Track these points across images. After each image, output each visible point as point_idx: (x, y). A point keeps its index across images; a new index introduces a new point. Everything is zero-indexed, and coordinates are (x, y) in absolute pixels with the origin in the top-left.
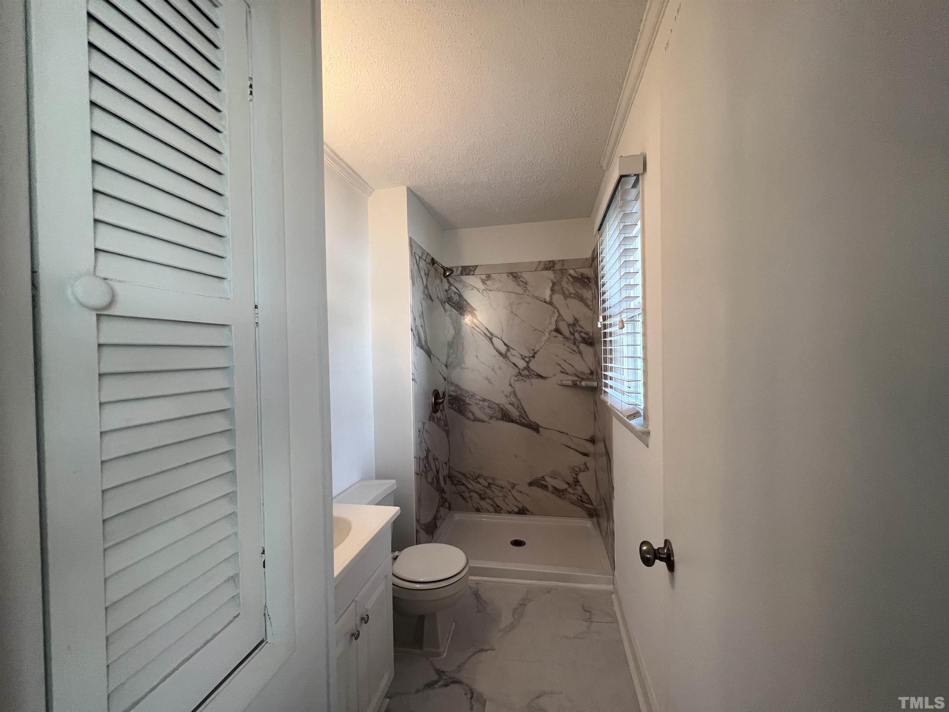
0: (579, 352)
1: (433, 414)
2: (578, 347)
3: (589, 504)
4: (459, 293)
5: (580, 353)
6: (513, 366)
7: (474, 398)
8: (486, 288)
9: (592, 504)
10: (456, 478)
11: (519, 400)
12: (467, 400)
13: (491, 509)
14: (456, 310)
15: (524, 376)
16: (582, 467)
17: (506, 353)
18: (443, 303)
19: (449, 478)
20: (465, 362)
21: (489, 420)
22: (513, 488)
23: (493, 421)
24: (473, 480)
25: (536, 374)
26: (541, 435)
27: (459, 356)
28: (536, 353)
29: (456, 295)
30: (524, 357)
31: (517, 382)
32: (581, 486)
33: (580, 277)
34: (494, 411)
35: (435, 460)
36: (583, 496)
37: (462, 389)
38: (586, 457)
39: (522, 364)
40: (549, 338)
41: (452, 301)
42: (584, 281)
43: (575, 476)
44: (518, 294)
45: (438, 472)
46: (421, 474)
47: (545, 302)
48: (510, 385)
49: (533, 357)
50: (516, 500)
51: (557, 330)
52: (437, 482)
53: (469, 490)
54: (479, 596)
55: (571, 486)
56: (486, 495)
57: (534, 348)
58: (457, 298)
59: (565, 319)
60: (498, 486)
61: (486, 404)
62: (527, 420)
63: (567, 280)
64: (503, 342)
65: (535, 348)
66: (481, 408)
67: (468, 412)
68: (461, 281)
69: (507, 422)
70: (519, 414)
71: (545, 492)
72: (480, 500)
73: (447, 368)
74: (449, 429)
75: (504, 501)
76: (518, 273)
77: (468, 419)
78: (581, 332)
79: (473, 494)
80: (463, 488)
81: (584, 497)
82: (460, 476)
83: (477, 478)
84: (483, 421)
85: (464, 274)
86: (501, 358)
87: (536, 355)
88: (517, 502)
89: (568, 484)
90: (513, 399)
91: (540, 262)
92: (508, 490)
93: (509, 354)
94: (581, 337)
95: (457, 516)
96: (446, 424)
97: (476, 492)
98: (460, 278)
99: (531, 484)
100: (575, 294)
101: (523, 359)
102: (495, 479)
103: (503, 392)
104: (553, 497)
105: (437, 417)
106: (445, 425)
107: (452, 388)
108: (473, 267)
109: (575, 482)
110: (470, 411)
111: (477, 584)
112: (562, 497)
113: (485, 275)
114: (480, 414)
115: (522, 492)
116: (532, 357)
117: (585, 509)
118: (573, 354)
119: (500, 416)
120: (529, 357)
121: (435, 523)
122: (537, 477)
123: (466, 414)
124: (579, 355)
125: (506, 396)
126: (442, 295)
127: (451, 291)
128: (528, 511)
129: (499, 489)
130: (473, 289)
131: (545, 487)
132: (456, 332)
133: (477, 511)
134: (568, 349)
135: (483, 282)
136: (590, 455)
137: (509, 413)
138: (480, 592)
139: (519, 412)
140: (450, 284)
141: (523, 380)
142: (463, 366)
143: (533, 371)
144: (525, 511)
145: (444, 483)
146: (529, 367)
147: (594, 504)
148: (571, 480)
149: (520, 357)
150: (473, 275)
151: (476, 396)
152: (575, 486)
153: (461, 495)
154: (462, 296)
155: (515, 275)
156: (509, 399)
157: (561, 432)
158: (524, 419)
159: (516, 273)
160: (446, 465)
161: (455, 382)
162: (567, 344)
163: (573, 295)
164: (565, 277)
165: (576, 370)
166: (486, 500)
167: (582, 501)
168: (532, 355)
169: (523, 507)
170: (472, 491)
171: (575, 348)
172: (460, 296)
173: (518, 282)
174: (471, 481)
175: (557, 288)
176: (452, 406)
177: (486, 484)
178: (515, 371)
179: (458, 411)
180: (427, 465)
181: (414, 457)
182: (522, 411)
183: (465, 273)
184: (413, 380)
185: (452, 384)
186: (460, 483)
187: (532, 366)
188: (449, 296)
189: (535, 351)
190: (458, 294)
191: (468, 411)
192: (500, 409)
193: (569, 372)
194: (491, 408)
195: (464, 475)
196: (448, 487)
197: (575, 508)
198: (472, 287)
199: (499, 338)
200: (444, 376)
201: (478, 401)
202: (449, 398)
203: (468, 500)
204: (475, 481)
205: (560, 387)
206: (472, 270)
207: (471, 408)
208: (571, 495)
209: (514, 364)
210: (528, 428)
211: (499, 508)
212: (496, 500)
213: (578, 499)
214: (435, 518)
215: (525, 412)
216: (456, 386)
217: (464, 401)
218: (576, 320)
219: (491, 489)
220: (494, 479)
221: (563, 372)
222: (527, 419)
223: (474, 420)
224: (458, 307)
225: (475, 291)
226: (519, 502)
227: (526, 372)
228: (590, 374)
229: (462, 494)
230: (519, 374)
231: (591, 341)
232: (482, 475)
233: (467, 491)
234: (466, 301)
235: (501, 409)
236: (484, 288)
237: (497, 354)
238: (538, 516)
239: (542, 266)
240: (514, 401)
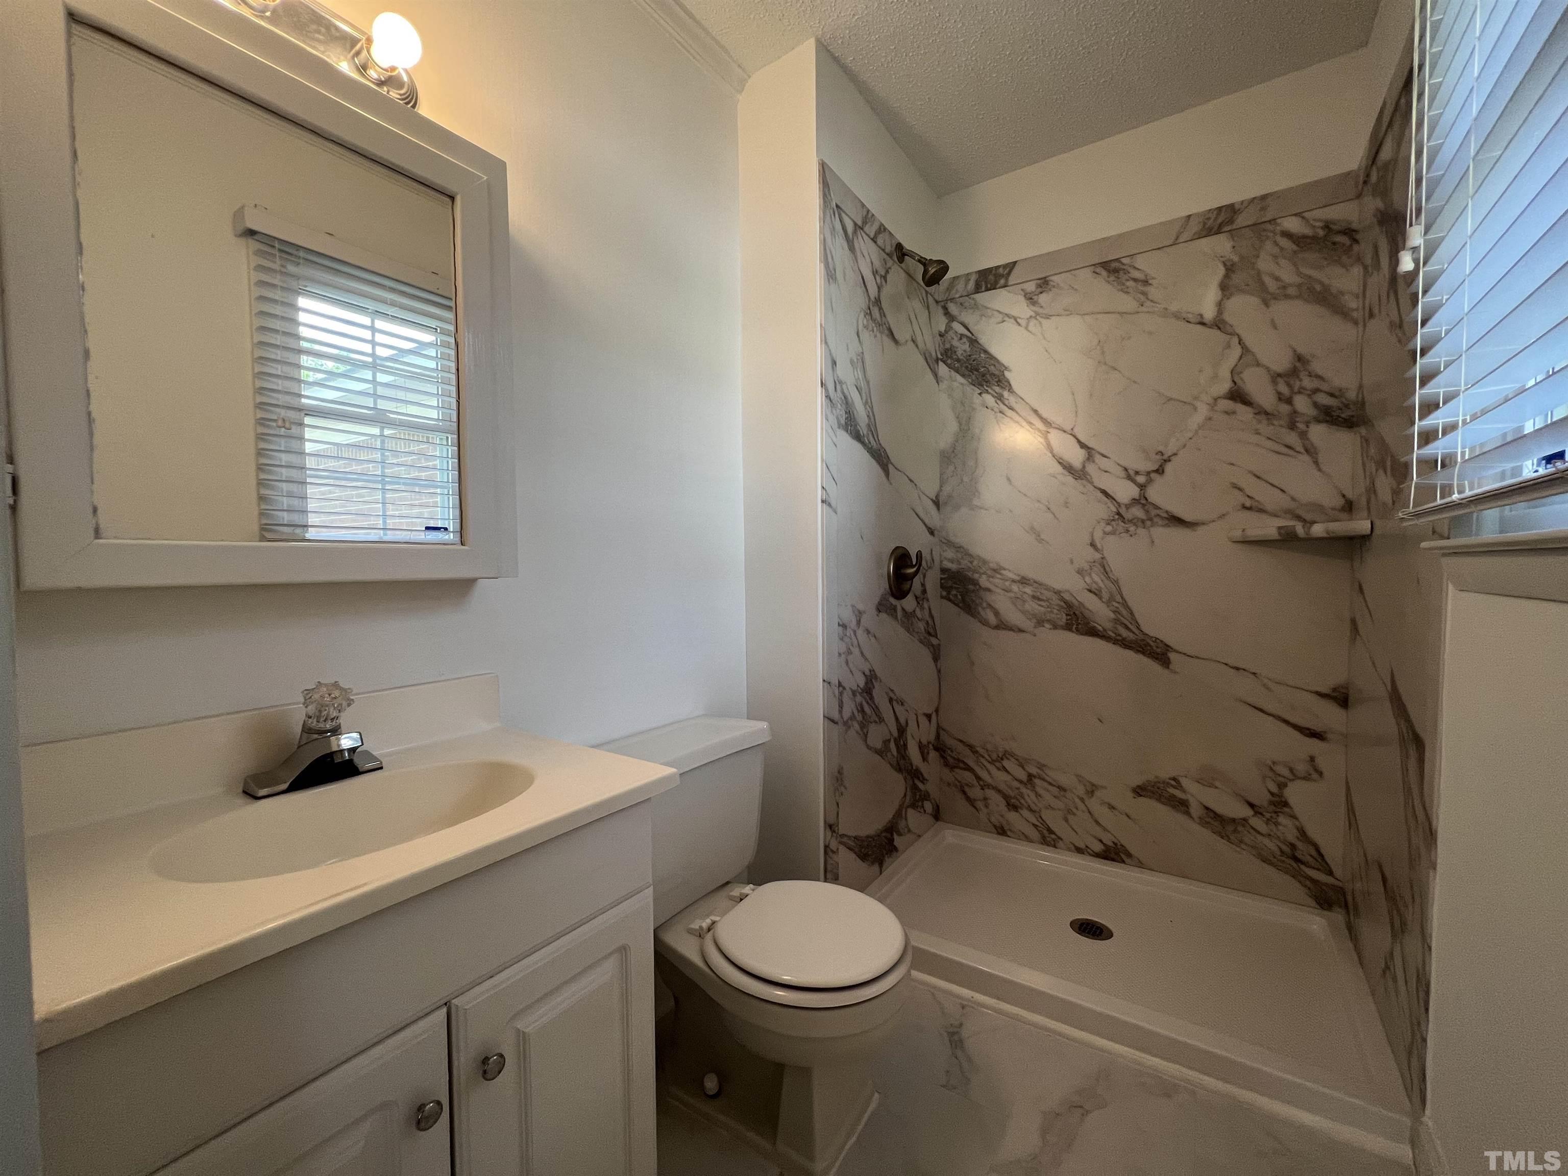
0: (1307, 451)
1: (893, 600)
2: (1303, 435)
3: (1318, 870)
4: (970, 335)
5: (1310, 451)
6: (1100, 495)
7: (999, 576)
8: (1035, 312)
9: (1330, 873)
10: (952, 751)
11: (1116, 582)
12: (984, 581)
13: (1034, 834)
14: (963, 376)
15: (1130, 521)
16: (1301, 768)
17: (1084, 467)
18: (932, 362)
19: (936, 749)
20: (979, 493)
21: (1035, 627)
22: (1091, 793)
23: (1046, 632)
24: (992, 762)
25: (1165, 515)
26: (1175, 672)
27: (966, 479)
28: (1168, 460)
29: (965, 340)
30: (1132, 473)
31: (1111, 538)
32: (1294, 817)
33: (1321, 233)
34: (1048, 607)
35: (895, 703)
36: (1299, 845)
37: (971, 555)
38: (1314, 741)
39: (1125, 491)
40: (1210, 419)
41: (955, 357)
42: (1334, 243)
43: (1274, 789)
44: (1121, 314)
45: (902, 730)
46: (845, 723)
47: (1203, 324)
48: (1093, 545)
49: (1160, 471)
50: (1097, 822)
51: (1237, 395)
52: (898, 751)
53: (981, 783)
54: (961, 1041)
55: (1261, 814)
56: (1022, 801)
57: (1161, 448)
58: (967, 347)
59: (1264, 360)
60: (1050, 784)
61: (1028, 590)
62: (1134, 633)
63: (1276, 250)
64: (1077, 439)
65: (1166, 446)
66: (1017, 600)
67: (984, 609)
68: (976, 306)
69: (1082, 634)
70: (1112, 615)
71: (1181, 818)
72: (1006, 809)
73: (938, 509)
74: (939, 645)
75: (1066, 820)
76: (1124, 260)
77: (985, 623)
78: (1316, 391)
79: (990, 793)
80: (967, 776)
81: (1303, 850)
82: (960, 747)
83: (1002, 759)
84: (1021, 631)
85: (983, 288)
86: (1070, 479)
87: (1169, 468)
88: (1098, 828)
89: (1252, 806)
90: (1096, 578)
91: (1189, 216)
92: (1078, 797)
93: (1091, 469)
94: (1316, 405)
95: (950, 835)
96: (931, 631)
97: (999, 791)
98: (973, 299)
99: (1140, 791)
100: (1299, 286)
101: (1129, 478)
102: (1044, 766)
103: (1072, 562)
104: (1205, 834)
105: (903, 609)
106: (929, 634)
107: (950, 554)
108: (1005, 266)
109: (1272, 803)
110: (990, 606)
111: (963, 1007)
112: (1232, 837)
113: (1035, 282)
114: (1013, 616)
115: (1114, 808)
116: (1157, 471)
117: (1308, 883)
118: (1289, 455)
119: (1063, 619)
120: (1148, 473)
121: (891, 841)
122: (1156, 777)
123: (979, 613)
124: (1306, 458)
125: (1080, 572)
126: (930, 343)
127: (951, 333)
128: (1129, 855)
129: (1055, 790)
130: (1003, 321)
131: (1181, 805)
132: (960, 424)
133: (999, 833)
134: (1269, 444)
135: (1030, 299)
136: (1329, 736)
137: (1086, 613)
138: (965, 1033)
139: (1114, 612)
140: (951, 318)
141: (1127, 531)
142: (976, 502)
143: (1157, 507)
144: (1123, 856)
145: (920, 757)
146: (1146, 499)
147: (1338, 872)
148: (1261, 798)
149: (1123, 474)
150: (1005, 286)
151: (1003, 572)
152: (1274, 815)
153: (964, 793)
154: (976, 341)
155: (1114, 265)
156: (1088, 579)
157: (1237, 669)
158: (1127, 628)
159: (1117, 260)
160: (930, 721)
161: (958, 540)
162: (1266, 429)
163: (1291, 291)
164: (1268, 245)
165: (1293, 499)
166: (1022, 812)
167: (1297, 860)
168: (1155, 467)
169: (1115, 844)
170: (989, 786)
171: (1292, 438)
172: (974, 342)
173: (1124, 284)
174: (986, 763)
175: (1237, 278)
176: (949, 593)
177: (1023, 776)
178: (1104, 510)
179: (961, 605)
180: (867, 709)
181: (824, 681)
182: (1122, 609)
183: (986, 283)
184: (823, 501)
185: (949, 543)
186: (961, 765)
187: (1154, 494)
188: (948, 346)
189: (1165, 457)
190: (967, 337)
191: (985, 605)
192: (1062, 604)
193: (1269, 507)
194: (1039, 599)
195: (971, 747)
196: (932, 769)
197: (1270, 870)
198: (1001, 316)
199: (1065, 431)
200: (927, 521)
201: (1007, 583)
202: (943, 576)
203: (980, 804)
204: (998, 764)
205: (1240, 546)
206: (1002, 276)
207: (990, 598)
208: (1260, 838)
209: (1104, 492)
210: (1138, 651)
211: (1053, 836)
212: (1047, 815)
213: (1281, 851)
214: (891, 829)
215: (1132, 613)
216: (958, 548)
217: (975, 583)
218: (1300, 358)
219: (1033, 789)
220: (1041, 766)
221: (1250, 509)
222: (1137, 631)
223: (997, 627)
224: (967, 367)
225: (1010, 325)
226: (1105, 829)
227: (1137, 512)
228: (1343, 509)
229: (967, 789)
230: (1117, 517)
231: (1351, 414)
232: (1012, 755)
233: (975, 782)
234: (986, 352)
235: (1066, 602)
236: (1033, 314)
237: (1059, 469)
238: (1157, 874)
239: (1194, 227)
240: (1101, 585)
